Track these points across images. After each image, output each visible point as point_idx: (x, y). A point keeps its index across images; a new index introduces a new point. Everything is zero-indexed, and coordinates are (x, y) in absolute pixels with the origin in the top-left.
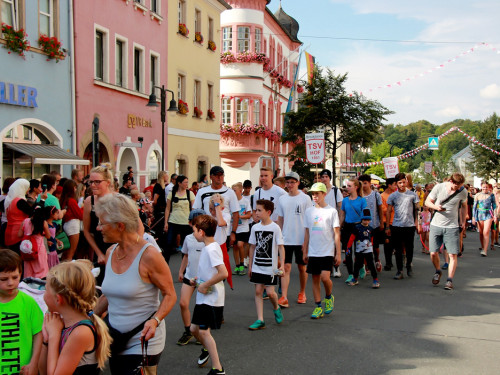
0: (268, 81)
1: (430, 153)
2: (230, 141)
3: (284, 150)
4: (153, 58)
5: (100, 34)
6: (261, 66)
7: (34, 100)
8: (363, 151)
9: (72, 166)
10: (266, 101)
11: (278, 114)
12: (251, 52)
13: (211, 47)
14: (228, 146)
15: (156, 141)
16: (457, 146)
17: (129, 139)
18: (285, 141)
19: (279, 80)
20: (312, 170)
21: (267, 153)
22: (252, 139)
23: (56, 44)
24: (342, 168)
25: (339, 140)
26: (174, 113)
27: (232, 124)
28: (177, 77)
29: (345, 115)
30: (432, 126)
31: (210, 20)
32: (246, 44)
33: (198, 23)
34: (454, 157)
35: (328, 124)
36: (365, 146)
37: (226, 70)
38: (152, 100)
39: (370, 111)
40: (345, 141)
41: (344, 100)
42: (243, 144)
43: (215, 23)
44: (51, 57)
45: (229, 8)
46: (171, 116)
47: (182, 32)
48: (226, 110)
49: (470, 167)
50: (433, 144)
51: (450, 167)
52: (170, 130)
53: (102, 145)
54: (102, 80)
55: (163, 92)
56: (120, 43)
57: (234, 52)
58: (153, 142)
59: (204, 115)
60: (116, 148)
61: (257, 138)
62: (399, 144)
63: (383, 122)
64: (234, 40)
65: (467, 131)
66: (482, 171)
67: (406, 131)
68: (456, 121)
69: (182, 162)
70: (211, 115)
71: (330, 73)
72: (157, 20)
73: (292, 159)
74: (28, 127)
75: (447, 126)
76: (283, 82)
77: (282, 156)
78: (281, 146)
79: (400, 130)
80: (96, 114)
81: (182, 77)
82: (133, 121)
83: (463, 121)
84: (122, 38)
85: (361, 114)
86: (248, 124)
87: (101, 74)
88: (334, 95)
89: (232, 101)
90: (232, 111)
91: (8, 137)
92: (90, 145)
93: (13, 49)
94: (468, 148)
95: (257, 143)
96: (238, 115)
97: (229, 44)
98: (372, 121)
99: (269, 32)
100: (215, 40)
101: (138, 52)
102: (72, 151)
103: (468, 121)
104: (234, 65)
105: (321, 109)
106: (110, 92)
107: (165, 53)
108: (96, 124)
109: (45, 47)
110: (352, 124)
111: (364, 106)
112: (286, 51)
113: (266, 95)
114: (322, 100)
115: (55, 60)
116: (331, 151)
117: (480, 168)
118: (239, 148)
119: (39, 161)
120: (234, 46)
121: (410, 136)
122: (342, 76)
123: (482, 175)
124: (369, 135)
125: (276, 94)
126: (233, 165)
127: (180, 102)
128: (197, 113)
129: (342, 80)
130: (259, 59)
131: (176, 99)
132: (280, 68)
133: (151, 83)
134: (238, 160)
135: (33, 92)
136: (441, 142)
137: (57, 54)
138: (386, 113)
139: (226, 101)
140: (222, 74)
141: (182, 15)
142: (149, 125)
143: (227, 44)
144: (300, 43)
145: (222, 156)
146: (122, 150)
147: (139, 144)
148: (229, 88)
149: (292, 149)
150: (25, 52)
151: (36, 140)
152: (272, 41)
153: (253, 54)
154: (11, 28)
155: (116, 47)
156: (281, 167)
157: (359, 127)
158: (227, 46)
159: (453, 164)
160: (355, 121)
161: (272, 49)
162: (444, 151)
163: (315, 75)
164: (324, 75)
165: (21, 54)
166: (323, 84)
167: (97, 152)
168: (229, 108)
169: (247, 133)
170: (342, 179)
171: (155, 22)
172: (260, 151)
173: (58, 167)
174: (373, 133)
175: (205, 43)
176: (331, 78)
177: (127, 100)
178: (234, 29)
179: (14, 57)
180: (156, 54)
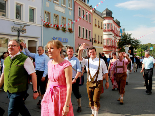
0: (114, 36)
1: (151, 51)
2: (105, 48)
3: (117, 50)
4: (90, 31)
5: (80, 27)
8: (135, 50)
10: (113, 40)
11: (116, 42)
13: (102, 28)
14: (105, 50)
18: (118, 48)
21: (113, 51)
22: (110, 48)
23: (71, 30)
27: (106, 45)
29: (131, 43)
30: (152, 44)
31: (101, 23)
32: (109, 27)
33: (99, 24)
35: (127, 45)
36: (136, 49)
37: (104, 33)
39: (137, 42)
41: (131, 39)
42: (108, 49)
44: (70, 32)
45: (105, 20)
46: (94, 43)
47: (96, 26)
48: (104, 42)
55: (93, 39)
56: (83, 29)
57: (106, 29)
59: (100, 43)
62: (144, 49)
63: (140, 44)
64: (106, 27)
70: (101, 43)
71: (128, 33)
72: (90, 23)
74: (66, 46)
76: (117, 35)
79: (144, 45)
81: (95, 35)
84: (84, 28)
86: (109, 45)
87: (80, 35)
88: (129, 38)
95: (111, 49)
96: (107, 43)
98: (137, 44)
99: (114, 25)
100: (102, 27)
101: (87, 30)
104: (106, 32)
105: (126, 41)
106: (81, 39)
107: (92, 30)
111: (135, 41)
112: (117, 28)
113: (113, 38)
114: (126, 40)
118: (107, 50)
120: (106, 28)
121: (146, 47)
125: (115, 38)
127: (96, 40)
128: (99, 43)
129: (130, 35)
130: (112, 31)
132: (116, 32)
133: (89, 37)
134: (107, 53)
135: (67, 40)
136: (153, 48)
137: (72, 32)
138: (140, 42)
139: (104, 40)
141: (96, 22)
144: (121, 27)
147: (87, 49)
148: (105, 37)
149: (119, 50)
152: (114, 26)
153: (110, 29)
154: (63, 27)
157: (134, 45)
158: (105, 28)
160: (133, 44)
161: (114, 28)
163: (125, 34)
164: (126, 34)
165: (65, 32)
166: (126, 36)
169: (109, 47)
174: (137, 47)
175: (100, 28)
176: (128, 35)
177: (85, 41)
178: (106, 24)
179: (64, 33)
180: (90, 30)
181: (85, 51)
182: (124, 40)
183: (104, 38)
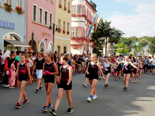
0: (86, 24)
1: (136, 46)
3: (91, 44)
4: (51, 15)
5: (35, 7)
6: (84, 18)
7: (14, 26)
8: (115, 45)
9: (25, 47)
10: (85, 29)
12: (81, 14)
13: (69, 12)
14: (73, 42)
15: (51, 40)
16: (144, 44)
17: (43, 40)
18: (91, 41)
19: (90, 23)
20: (99, 51)
21: (85, 45)
22: (81, 41)
23: (21, 10)
24: (108, 50)
25: (108, 42)
26: (57, 32)
27: (75, 36)
28: (58, 21)
29: (110, 34)
30: (137, 38)
31: (69, 3)
32: (80, 11)
33: (65, 4)
34: (143, 48)
35: (105, 37)
37: (73, 19)
38: (50, 28)
39: (118, 33)
40: (110, 42)
41: (110, 29)
42: (78, 42)
43: (70, 4)
44: (19, 13)
46: (56, 33)
47: (60, 7)
48: (73, 32)
49: (148, 51)
50: (137, 44)
51: (142, 51)
52: (55, 37)
53: (34, 41)
54: (35, 21)
55: (54, 25)
56: (41, 10)
57: (76, 13)
58: (50, 41)
59: (66, 33)
60: (39, 42)
61: (82, 40)
62: (126, 44)
63: (122, 37)
64: (76, 10)
65: (148, 40)
66: (152, 53)
67: (128, 39)
68: (144, 37)
69: (59, 47)
70: (68, 33)
71: (106, 21)
72: (52, 3)
73: (93, 47)
74: (12, 35)
75: (141, 38)
77: (90, 46)
78: (90, 43)
79: (127, 39)
80: (33, 32)
81: (59, 21)
82: (44, 34)
83: (146, 37)
84: (41, 8)
85: (115, 34)
86: (80, 36)
87: (35, 19)
88: (107, 28)
89: (75, 28)
90: (75, 32)
91: (5, 38)
92: (31, 41)
93: (8, 11)
94: (148, 45)
95: (82, 42)
96: (77, 33)
97: (75, 11)
98: (118, 36)
99: (87, 7)
100: (71, 10)
101: (46, 13)
102: (25, 43)
103: (148, 37)
104: (76, 17)
105: (102, 32)
106: (37, 25)
107: (55, 13)
108: (33, 35)
109: (18, 10)
110: (112, 37)
111: (116, 32)
112: (92, 14)
114: (103, 29)
115: (20, 14)
116: (105, 45)
117: (151, 52)
118: (76, 43)
119: (15, 45)
120: (76, 11)
121: (130, 41)
122: (110, 22)
123: (152, 54)
124: (117, 41)
125: (89, 27)
126: (75, 48)
127: (59, 28)
128: (64, 32)
129: (109, 23)
130: (84, 16)
131: (58, 28)
132: (90, 19)
133: (50, 22)
135: (13, 24)
136: (139, 43)
137: (21, 12)
138: (123, 34)
139: (73, 29)
140: (72, 20)
141: (60, 1)
142: (49, 35)
143: (74, 11)
144: (97, 11)
145: (71, 46)
146: (40, 43)
147: (46, 41)
148: (74, 25)
149: (93, 44)
150: (11, 12)
151: (14, 39)
152: (88, 10)
153: (82, 14)
154: (7, 4)
155: (40, 11)
156: (89, 50)
157: (114, 38)
158: (74, 12)
159: (143, 50)
160: (113, 36)
161: (88, 12)
162: (140, 46)
163: (102, 21)
164: (104, 21)
165: (10, 12)
166: (103, 24)
167: (33, 43)
168: (74, 31)
169: (79, 39)
170: (108, 54)
171: (52, 4)
172: (83, 44)
173: (20, 47)
174: (118, 40)
175: (67, 10)
176: (106, 22)
177: (42, 28)
178: (76, 6)
179: (8, 13)
180: (52, 13)
181: (42, 43)
182: (101, 30)
183: (72, 26)
